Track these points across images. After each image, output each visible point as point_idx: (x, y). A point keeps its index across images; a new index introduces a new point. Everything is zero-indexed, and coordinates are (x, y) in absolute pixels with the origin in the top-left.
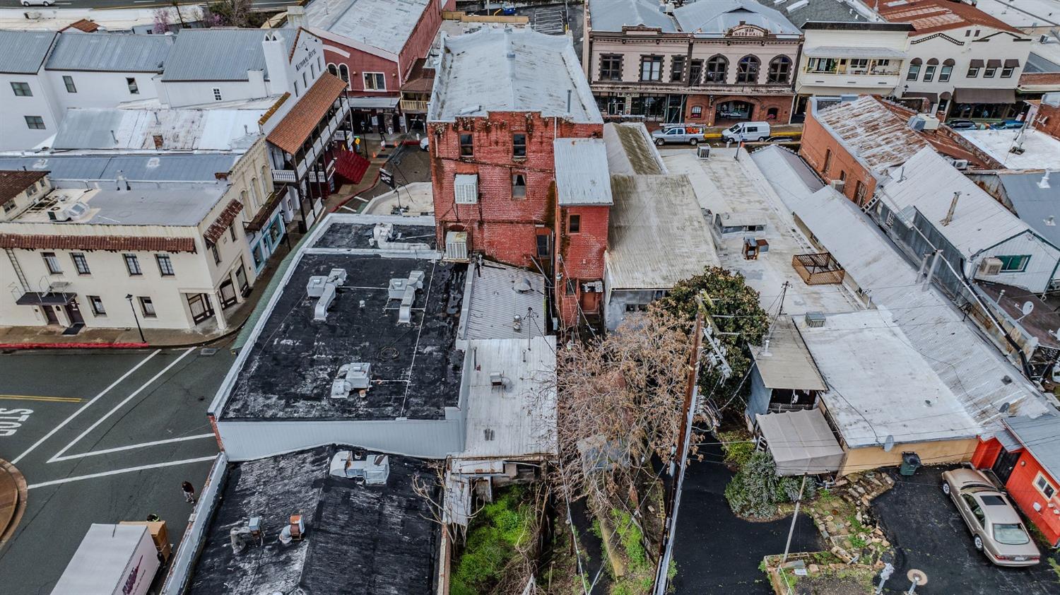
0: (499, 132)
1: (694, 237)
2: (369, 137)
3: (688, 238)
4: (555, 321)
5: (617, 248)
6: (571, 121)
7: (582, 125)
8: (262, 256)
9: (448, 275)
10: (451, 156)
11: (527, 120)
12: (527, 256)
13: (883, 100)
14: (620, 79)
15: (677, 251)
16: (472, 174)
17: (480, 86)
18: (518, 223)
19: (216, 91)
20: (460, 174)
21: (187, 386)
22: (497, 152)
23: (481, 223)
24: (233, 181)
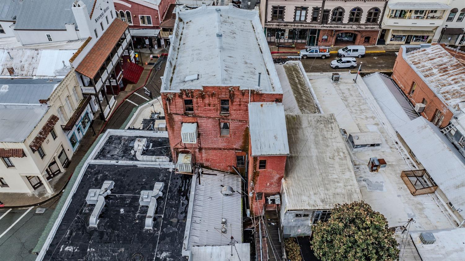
0: (211, 98)
1: (341, 166)
2: (143, 51)
3: (337, 166)
4: (248, 212)
5: (290, 175)
6: (260, 92)
7: (268, 95)
8: (77, 139)
9: (180, 182)
10: (178, 112)
11: (230, 91)
12: (230, 167)
13: (446, 47)
14: (283, 20)
15: (330, 177)
16: (193, 123)
17: (199, 54)
18: (224, 149)
19: (48, 36)
20: (185, 123)
21: (23, 241)
22: (210, 110)
23: (200, 149)
24: (51, 104)
